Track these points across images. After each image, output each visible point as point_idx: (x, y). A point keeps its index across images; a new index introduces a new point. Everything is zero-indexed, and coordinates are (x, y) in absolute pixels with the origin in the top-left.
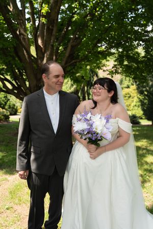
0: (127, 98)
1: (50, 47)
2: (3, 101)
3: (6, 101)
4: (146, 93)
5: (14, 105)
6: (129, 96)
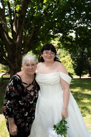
1: (21, 31)
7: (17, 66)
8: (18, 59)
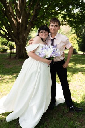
0: (73, 39)
1: (23, 10)
2: (6, 41)
3: (7, 42)
4: (81, 36)
5: (12, 44)
6: (74, 38)
7: (21, 42)
8: (22, 36)
